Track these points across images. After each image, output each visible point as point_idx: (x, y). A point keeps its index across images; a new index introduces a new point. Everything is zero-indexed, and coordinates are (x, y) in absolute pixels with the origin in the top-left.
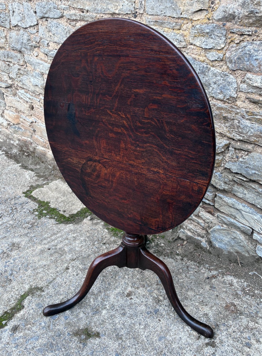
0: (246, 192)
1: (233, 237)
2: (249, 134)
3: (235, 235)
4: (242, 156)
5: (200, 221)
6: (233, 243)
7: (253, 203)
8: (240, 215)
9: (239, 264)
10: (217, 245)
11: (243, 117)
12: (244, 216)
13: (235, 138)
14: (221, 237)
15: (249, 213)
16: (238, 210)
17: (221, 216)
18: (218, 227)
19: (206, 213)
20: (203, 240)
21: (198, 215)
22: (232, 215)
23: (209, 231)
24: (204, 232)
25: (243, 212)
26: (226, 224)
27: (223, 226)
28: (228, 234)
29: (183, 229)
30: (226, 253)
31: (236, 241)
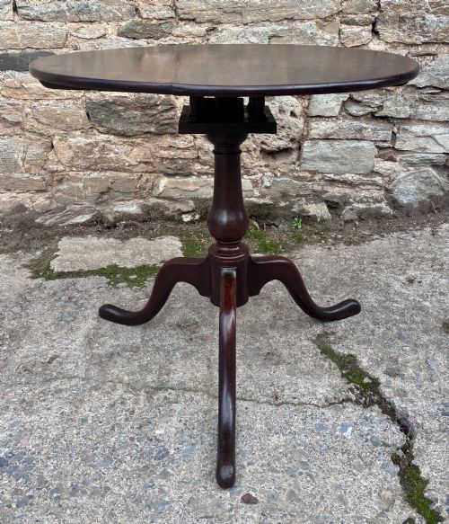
0: (435, 109)
1: (422, 179)
2: (436, 31)
3: (425, 175)
4: (426, 64)
5: (378, 179)
6: (423, 187)
8: (431, 141)
9: (434, 212)
10: (404, 200)
11: (428, 11)
12: (439, 140)
13: (418, 42)
14: (409, 187)
15: (445, 134)
16: (430, 136)
17: (406, 157)
18: (403, 174)
19: (385, 162)
20: (383, 205)
21: (373, 172)
22: (420, 148)
23: (390, 187)
24: (383, 192)
25: (437, 137)
26: (413, 164)
27: (408, 170)
28: (415, 178)
29: (350, 204)
30: (416, 205)
31: (428, 181)
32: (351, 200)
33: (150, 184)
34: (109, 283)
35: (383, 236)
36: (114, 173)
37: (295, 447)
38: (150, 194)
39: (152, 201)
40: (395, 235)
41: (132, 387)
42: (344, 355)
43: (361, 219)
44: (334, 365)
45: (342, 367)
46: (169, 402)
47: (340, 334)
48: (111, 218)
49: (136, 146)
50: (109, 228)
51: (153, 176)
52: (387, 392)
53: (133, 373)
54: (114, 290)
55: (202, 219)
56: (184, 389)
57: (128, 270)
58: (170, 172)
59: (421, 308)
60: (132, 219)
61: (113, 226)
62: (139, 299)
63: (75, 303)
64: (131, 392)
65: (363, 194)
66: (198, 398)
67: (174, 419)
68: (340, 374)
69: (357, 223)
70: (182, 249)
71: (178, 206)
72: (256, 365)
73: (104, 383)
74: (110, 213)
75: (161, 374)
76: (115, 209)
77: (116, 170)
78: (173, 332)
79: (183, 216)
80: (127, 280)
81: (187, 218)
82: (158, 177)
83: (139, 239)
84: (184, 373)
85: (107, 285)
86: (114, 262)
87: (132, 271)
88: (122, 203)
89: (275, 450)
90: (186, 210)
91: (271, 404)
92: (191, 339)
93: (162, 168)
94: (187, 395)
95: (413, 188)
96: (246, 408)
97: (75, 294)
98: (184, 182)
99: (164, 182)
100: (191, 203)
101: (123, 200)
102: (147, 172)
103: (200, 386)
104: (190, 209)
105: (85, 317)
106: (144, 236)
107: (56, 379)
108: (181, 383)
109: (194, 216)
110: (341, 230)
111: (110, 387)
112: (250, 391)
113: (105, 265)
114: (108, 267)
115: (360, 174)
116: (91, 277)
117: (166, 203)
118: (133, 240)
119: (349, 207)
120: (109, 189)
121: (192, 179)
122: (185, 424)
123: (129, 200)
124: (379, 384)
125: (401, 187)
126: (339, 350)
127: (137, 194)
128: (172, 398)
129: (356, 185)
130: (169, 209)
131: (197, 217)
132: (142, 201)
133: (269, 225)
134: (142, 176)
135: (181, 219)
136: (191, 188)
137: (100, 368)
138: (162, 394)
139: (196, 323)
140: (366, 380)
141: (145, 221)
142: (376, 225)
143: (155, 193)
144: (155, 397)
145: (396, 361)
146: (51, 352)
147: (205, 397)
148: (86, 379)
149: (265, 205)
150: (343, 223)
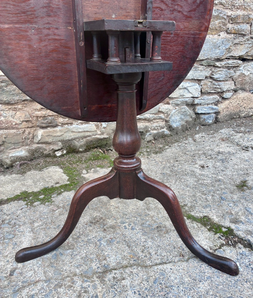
1: (182, 113)
3: (183, 110)
5: (162, 115)
6: (183, 117)
7: (193, 78)
8: (186, 91)
9: (188, 130)
10: (174, 125)
12: (190, 90)
14: (176, 118)
15: (193, 86)
16: (185, 88)
17: (175, 101)
18: (174, 111)
19: (165, 105)
20: (165, 130)
21: (159, 111)
22: (181, 95)
23: (168, 119)
24: (164, 123)
25: (189, 88)
26: (177, 105)
27: (176, 108)
28: (178, 113)
29: (149, 131)
30: (180, 128)
31: (185, 114)
32: (149, 129)
33: (31, 135)
34: (27, 204)
35: (170, 146)
36: (6, 131)
37: (217, 287)
38: (32, 142)
39: (35, 146)
40: (176, 144)
41: (85, 276)
42: (201, 217)
43: (155, 139)
44: (199, 225)
45: (205, 225)
46: (119, 280)
47: (189, 205)
48: (8, 161)
49: (18, 111)
50: (8, 168)
51: (32, 130)
52: (241, 234)
53: (81, 265)
54: (33, 208)
55: (68, 153)
56: (122, 267)
57: (36, 193)
58: (44, 125)
59: (219, 180)
60: (23, 160)
61: (12, 166)
62: (54, 211)
63: (8, 223)
64: (87, 281)
65: (155, 125)
66: (135, 270)
67: (130, 292)
68: (206, 229)
69: (153, 141)
70: (64, 173)
71: (52, 147)
72: (156, 237)
73: (63, 279)
74: (7, 158)
75: (100, 261)
76: (10, 155)
77: (6, 128)
78: (91, 228)
79: (56, 153)
80: (38, 200)
81: (58, 154)
82: (36, 130)
83: (32, 172)
84: (116, 256)
85: (26, 206)
86: (24, 189)
87: (39, 193)
88: (14, 150)
89: (207, 294)
90: (57, 148)
91: (183, 261)
92: (105, 230)
93: (38, 124)
94: (127, 270)
95: (178, 118)
96: (171, 269)
97: (5, 217)
98: (54, 131)
99: (40, 132)
100: (60, 144)
101: (14, 148)
102: (28, 127)
103: (132, 262)
104: (60, 148)
105: (22, 232)
106: (35, 169)
107: (24, 287)
108: (119, 263)
109: (62, 152)
110: (147, 147)
111: (69, 281)
112: (165, 256)
113: (18, 192)
114: (21, 193)
115: (152, 114)
116: (12, 203)
117: (44, 146)
118: (29, 173)
119: (149, 133)
120: (4, 142)
121: (58, 128)
122: (140, 294)
123: (18, 148)
124: (233, 230)
125: (173, 118)
126: (197, 215)
127: (23, 143)
128: (118, 276)
129: (152, 120)
130: (46, 150)
131: (65, 152)
132: (27, 147)
133: (108, 150)
134: (25, 130)
135: (55, 155)
136: (59, 134)
137: (54, 269)
138: (110, 276)
139: (102, 218)
140: (224, 230)
141: (32, 160)
142: (163, 141)
143: (36, 140)
144: (106, 279)
145: (232, 214)
146: (9, 266)
147: (139, 268)
148: (48, 280)
149: (105, 138)
150: (147, 143)
